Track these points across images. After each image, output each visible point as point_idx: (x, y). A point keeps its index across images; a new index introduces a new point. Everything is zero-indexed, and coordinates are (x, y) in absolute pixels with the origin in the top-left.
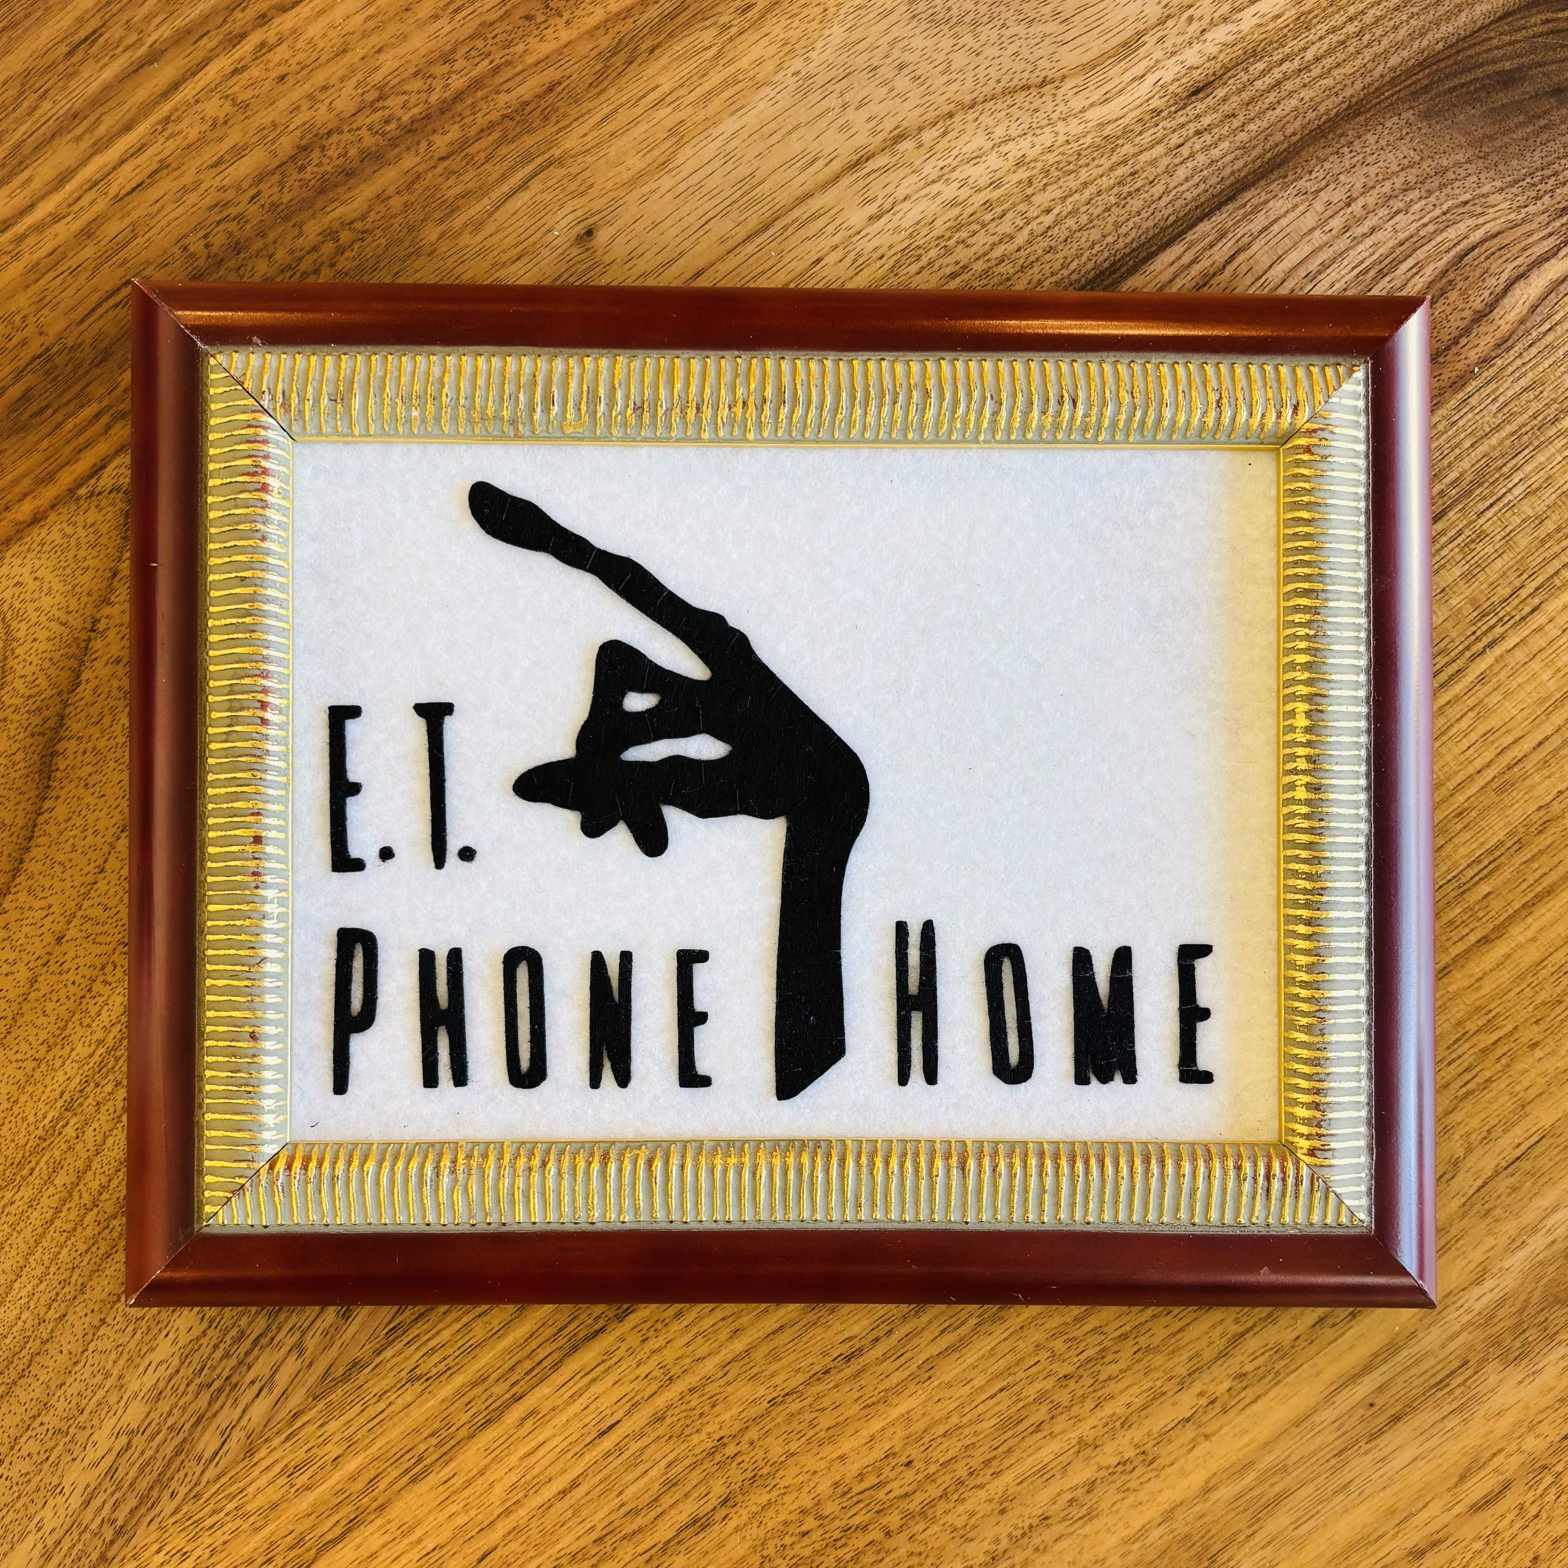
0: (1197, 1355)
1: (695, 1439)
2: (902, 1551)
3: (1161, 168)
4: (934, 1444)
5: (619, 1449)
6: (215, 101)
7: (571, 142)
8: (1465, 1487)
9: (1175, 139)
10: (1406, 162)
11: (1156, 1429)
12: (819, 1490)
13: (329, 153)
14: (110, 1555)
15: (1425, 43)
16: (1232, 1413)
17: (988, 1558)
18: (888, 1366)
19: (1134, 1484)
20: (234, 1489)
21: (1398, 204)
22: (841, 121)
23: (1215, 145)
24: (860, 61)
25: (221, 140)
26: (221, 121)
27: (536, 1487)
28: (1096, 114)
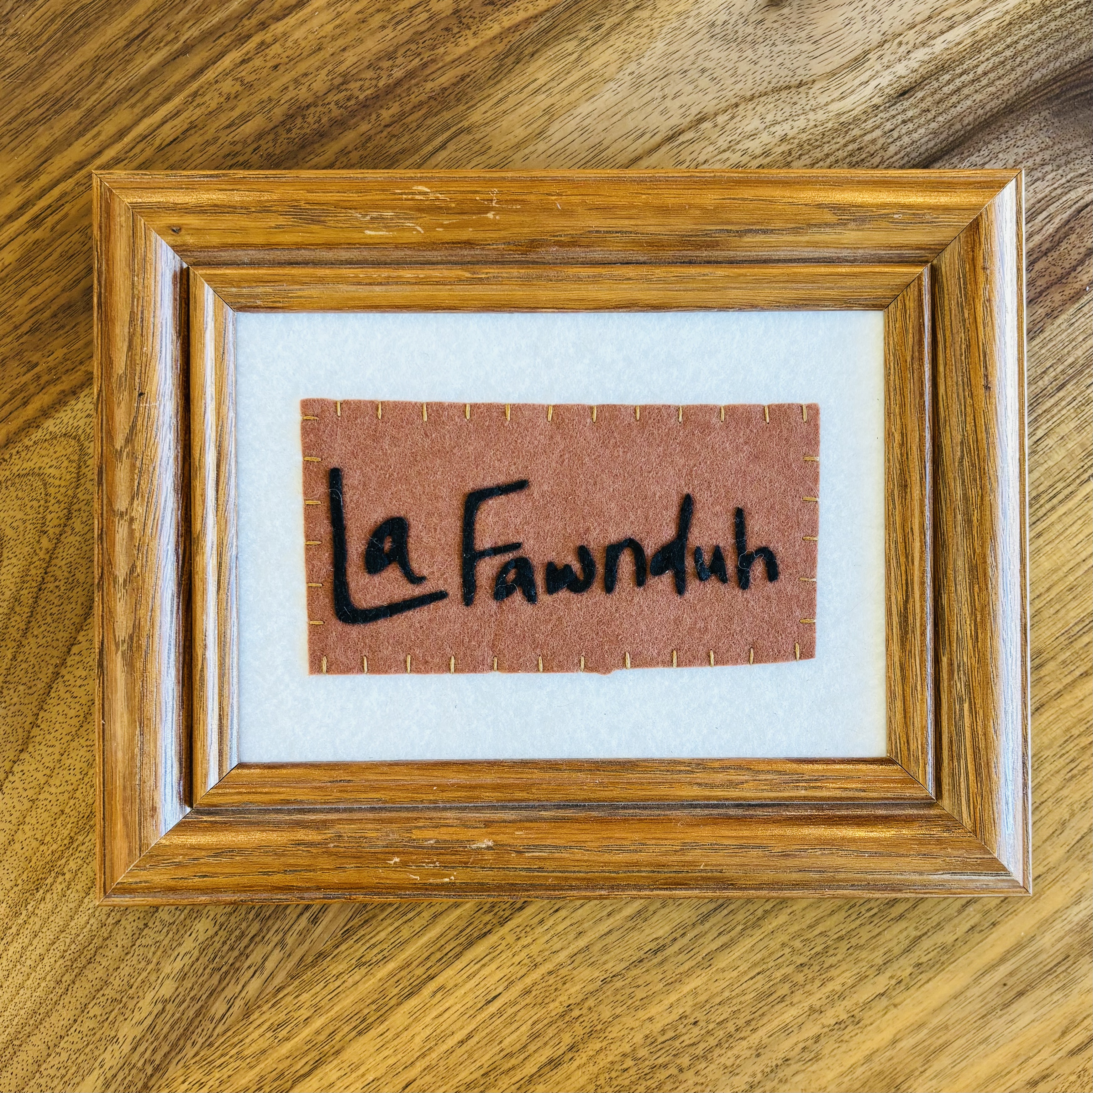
0: (890, 951)
1: (552, 1006)
2: (690, 1082)
3: (879, 145)
4: (713, 1010)
5: (500, 1012)
6: (229, 82)
7: (476, 117)
8: (1065, 1039)
9: (888, 126)
10: (1043, 145)
11: (861, 1001)
12: (635, 1040)
13: (308, 120)
14: (150, 1084)
15: (1058, 64)
16: (912, 990)
17: (747, 1087)
18: (682, 957)
19: (846, 1037)
20: (236, 1040)
21: (1037, 174)
22: (662, 108)
23: (915, 130)
24: (675, 67)
25: (232, 109)
26: (232, 96)
27: (442, 1038)
28: (835, 107)
